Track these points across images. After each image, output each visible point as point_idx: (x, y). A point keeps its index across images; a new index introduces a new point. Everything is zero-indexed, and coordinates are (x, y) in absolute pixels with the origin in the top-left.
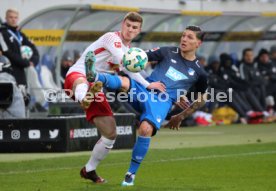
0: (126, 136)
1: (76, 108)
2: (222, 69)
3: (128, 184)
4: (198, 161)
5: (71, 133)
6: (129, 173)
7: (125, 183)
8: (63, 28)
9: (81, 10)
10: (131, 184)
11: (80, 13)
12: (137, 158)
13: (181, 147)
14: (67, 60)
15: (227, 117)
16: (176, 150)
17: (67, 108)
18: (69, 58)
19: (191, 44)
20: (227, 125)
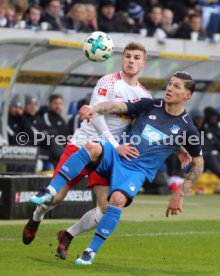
0: (85, 202)
1: (25, 166)
2: (206, 126)
3: (84, 262)
4: (170, 237)
5: (17, 197)
6: (89, 250)
7: (79, 260)
8: (14, 67)
9: (37, 45)
10: (89, 263)
11: (36, 49)
12: (103, 231)
13: (151, 219)
14: (16, 106)
15: (209, 185)
16: (145, 222)
17: (14, 166)
18: (19, 104)
19: (177, 95)
20: (208, 195)
